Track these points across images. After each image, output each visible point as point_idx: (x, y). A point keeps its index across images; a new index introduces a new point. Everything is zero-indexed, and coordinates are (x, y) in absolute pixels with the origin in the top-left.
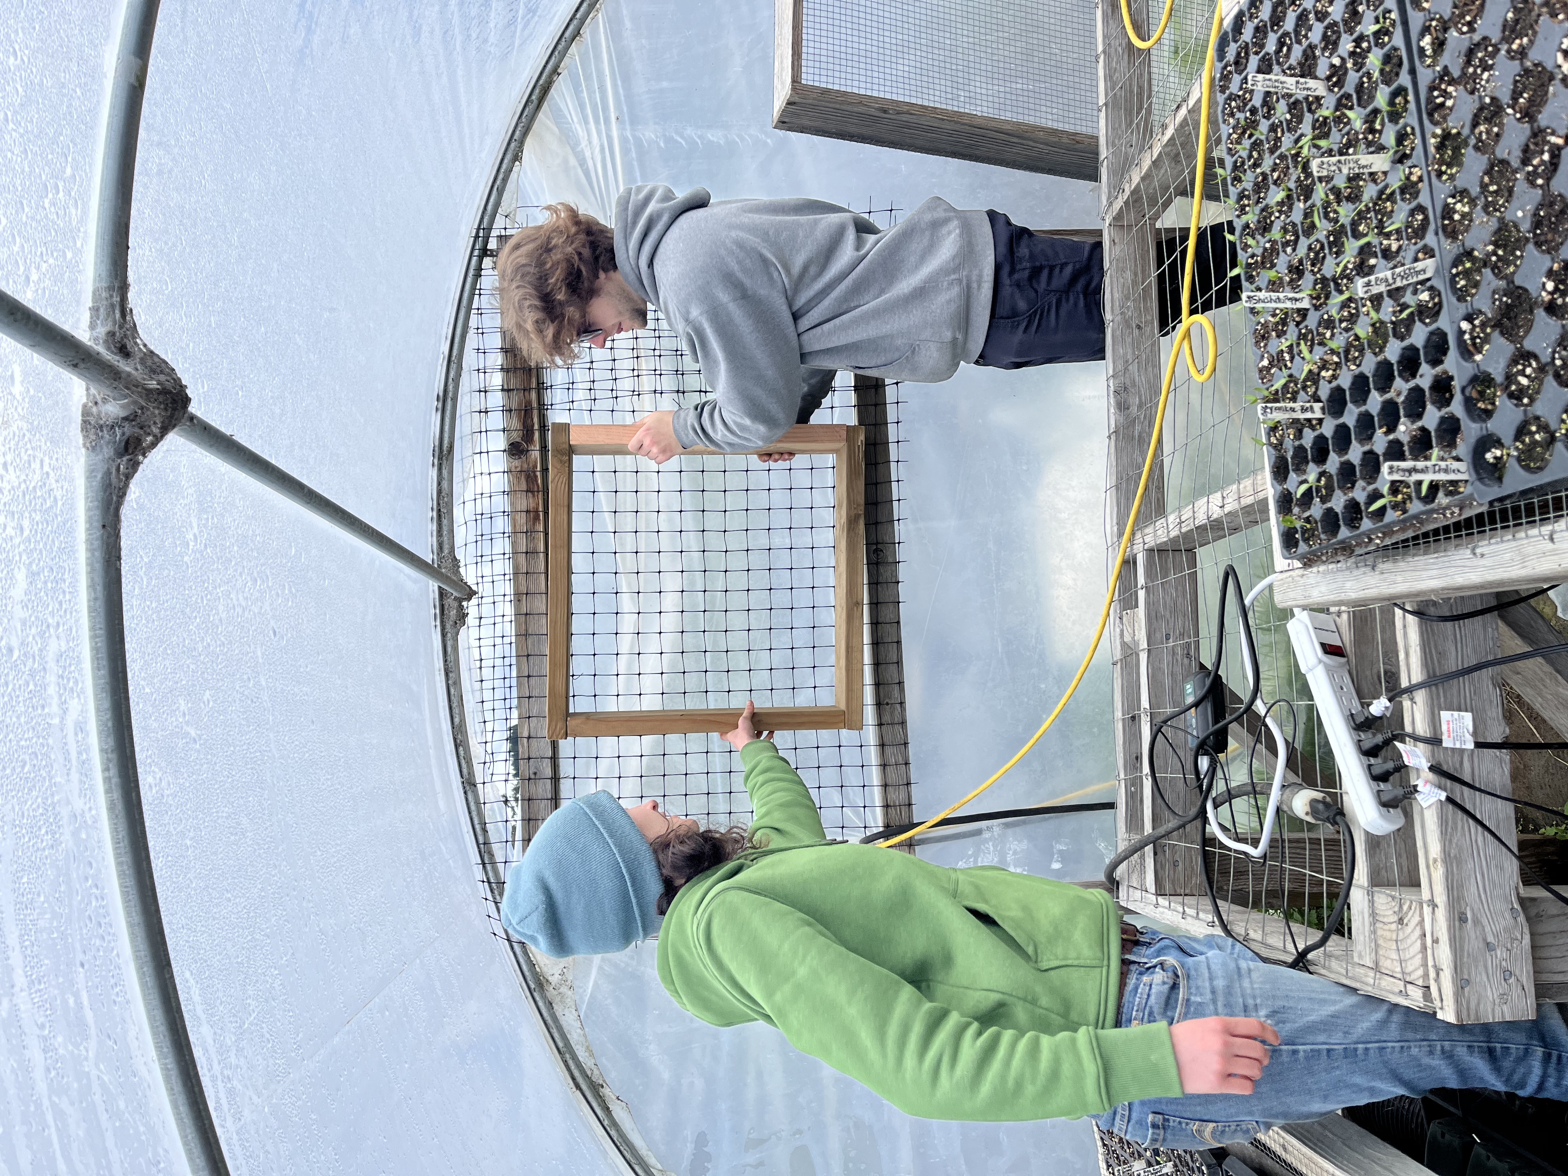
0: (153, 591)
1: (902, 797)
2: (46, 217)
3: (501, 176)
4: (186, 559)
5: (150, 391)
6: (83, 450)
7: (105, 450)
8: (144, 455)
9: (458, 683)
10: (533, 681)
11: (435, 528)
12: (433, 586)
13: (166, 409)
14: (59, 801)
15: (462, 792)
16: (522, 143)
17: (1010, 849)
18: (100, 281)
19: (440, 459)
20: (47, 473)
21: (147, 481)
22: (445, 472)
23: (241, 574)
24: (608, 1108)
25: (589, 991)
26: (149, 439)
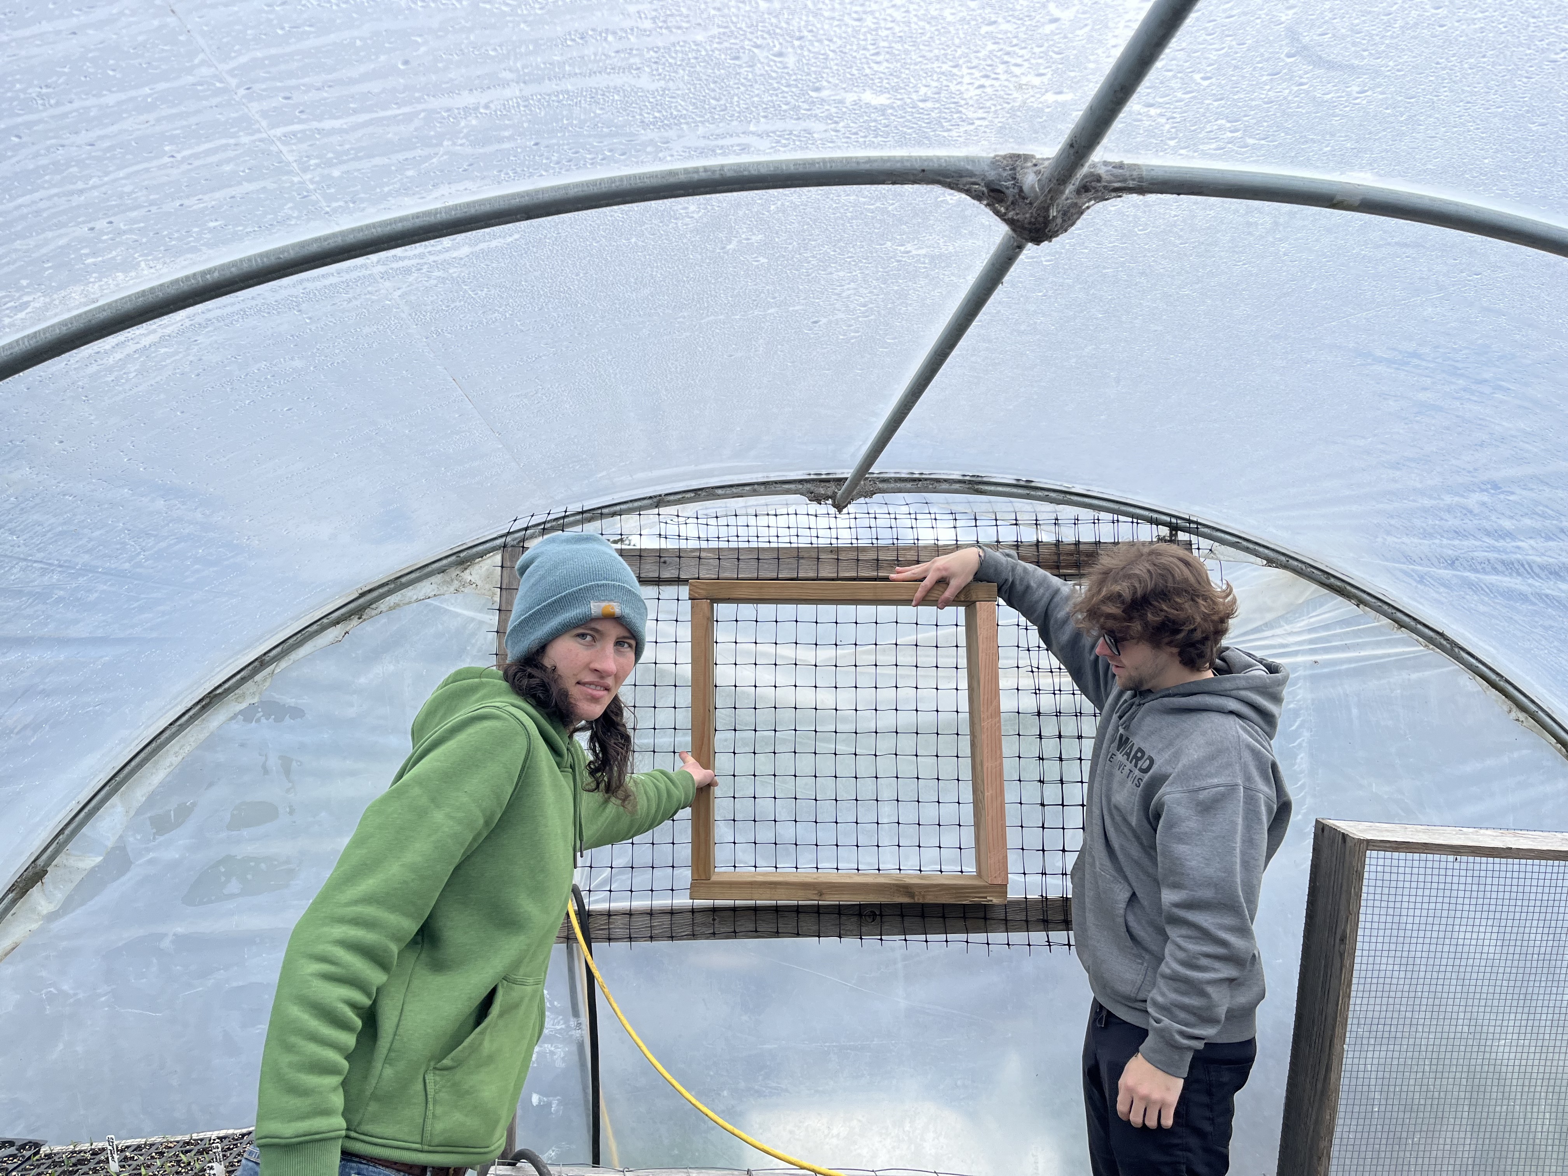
0: (862, 213)
1: (618, 932)
2: (1210, 122)
3: (1251, 546)
4: (889, 244)
5: (1047, 209)
6: (992, 155)
7: (993, 173)
8: (987, 205)
9: (755, 493)
10: (755, 563)
11: (903, 476)
12: (848, 472)
13: (1030, 223)
14: (682, 129)
15: (651, 495)
16: (1285, 567)
17: (556, 1047)
18: (1147, 170)
19: (970, 482)
20: (973, 124)
21: (962, 210)
22: (957, 486)
23: (871, 292)
24: (338, 623)
25: (452, 608)
26: (1003, 210)
